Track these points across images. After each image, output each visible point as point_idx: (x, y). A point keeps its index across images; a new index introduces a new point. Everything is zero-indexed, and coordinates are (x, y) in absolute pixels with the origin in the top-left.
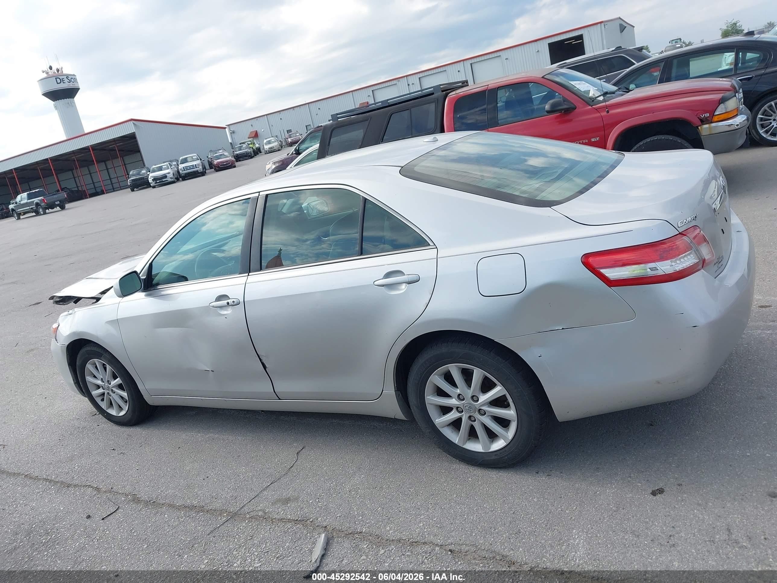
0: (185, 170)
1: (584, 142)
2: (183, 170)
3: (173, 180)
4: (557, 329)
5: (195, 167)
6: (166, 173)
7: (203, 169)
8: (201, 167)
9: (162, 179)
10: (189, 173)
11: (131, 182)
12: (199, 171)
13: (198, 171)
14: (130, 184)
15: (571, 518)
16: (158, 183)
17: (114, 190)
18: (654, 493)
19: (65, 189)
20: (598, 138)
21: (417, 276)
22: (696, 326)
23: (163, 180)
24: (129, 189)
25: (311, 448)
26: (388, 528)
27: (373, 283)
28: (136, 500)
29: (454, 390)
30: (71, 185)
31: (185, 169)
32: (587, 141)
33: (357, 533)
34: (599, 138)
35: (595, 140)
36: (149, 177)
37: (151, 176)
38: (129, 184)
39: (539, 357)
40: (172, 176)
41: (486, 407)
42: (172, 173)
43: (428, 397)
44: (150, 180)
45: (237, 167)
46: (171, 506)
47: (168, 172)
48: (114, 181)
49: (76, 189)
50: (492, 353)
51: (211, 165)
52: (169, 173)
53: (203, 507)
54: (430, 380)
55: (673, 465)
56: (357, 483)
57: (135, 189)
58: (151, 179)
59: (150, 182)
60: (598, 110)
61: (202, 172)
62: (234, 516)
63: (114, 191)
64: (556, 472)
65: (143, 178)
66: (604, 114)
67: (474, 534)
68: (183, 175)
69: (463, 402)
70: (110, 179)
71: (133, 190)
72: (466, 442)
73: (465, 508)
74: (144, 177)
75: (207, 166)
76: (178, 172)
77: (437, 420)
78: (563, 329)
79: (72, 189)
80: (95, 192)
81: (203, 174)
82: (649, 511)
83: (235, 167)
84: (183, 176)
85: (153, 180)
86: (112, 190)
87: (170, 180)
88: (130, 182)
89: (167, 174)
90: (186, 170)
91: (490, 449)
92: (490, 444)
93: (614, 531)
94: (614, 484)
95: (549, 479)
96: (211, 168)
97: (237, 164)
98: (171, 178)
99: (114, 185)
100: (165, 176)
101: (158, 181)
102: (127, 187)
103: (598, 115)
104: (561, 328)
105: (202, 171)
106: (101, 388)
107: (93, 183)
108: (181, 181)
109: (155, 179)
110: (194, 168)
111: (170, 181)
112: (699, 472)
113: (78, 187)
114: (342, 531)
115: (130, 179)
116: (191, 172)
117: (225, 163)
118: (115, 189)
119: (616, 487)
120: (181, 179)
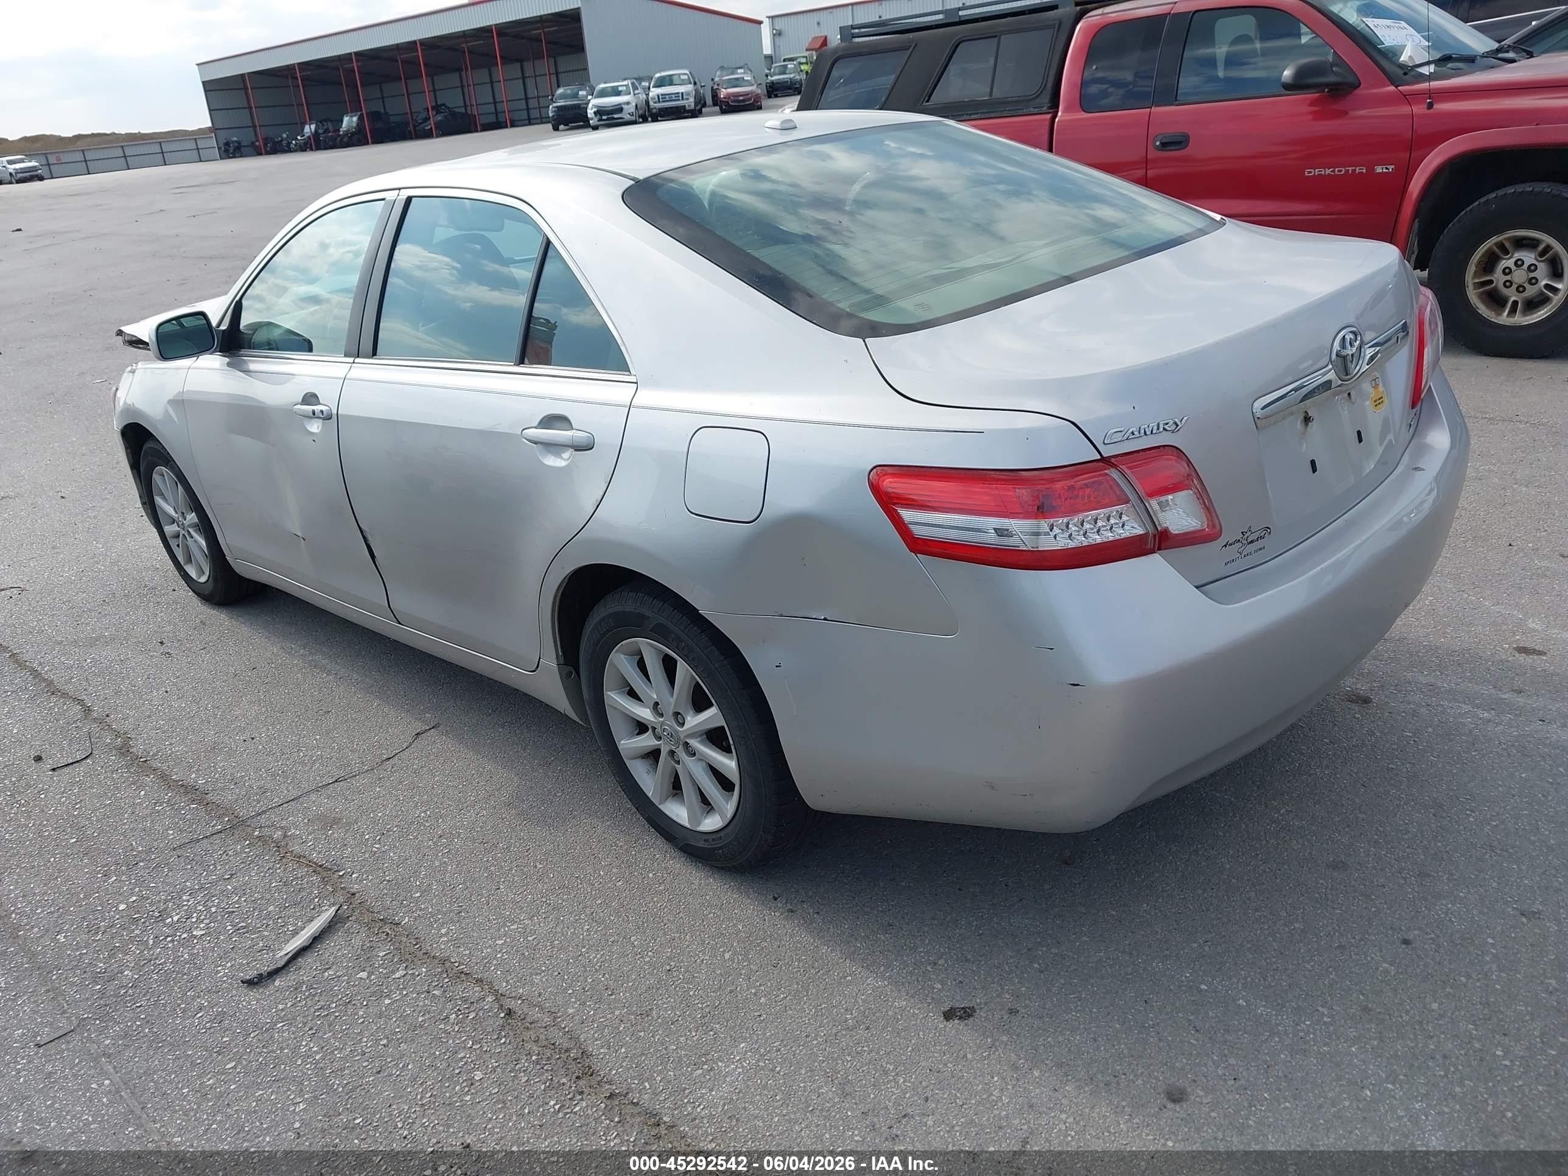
0: (659, 102)
1: (1357, 171)
2: (657, 100)
3: (633, 118)
4: (814, 617)
5: (681, 98)
6: (621, 102)
7: (696, 104)
8: (692, 100)
9: (612, 114)
10: (666, 108)
11: (555, 111)
12: (687, 108)
13: (685, 106)
14: (553, 116)
15: (760, 1016)
16: (605, 120)
17: (530, 122)
18: (949, 1015)
19: (443, 107)
20: (1391, 168)
21: (588, 437)
22: (1078, 685)
23: (616, 116)
24: (550, 126)
25: (447, 731)
26: (443, 931)
27: (520, 433)
28: (124, 750)
29: (648, 691)
30: (453, 100)
31: (660, 98)
32: (1364, 171)
33: (391, 923)
34: (1393, 167)
35: (1385, 170)
36: (590, 106)
37: (594, 103)
38: (551, 115)
39: (777, 666)
40: (633, 110)
41: (698, 742)
42: (634, 104)
43: (609, 693)
44: (590, 113)
45: (765, 109)
46: (164, 777)
47: (628, 100)
48: (533, 103)
49: (463, 110)
50: (704, 636)
51: (716, 100)
52: (628, 103)
53: (207, 794)
54: (611, 659)
55: (1036, 965)
56: (465, 823)
57: (562, 127)
58: (592, 111)
59: (589, 116)
60: (1407, 98)
61: (692, 110)
62: (237, 825)
63: (530, 124)
64: (809, 908)
65: (577, 107)
66: (1419, 109)
67: (570, 991)
68: (654, 111)
69: (660, 719)
70: (527, 99)
71: (556, 128)
72: (667, 799)
73: (596, 932)
74: (580, 105)
75: (709, 101)
76: (647, 102)
77: (622, 742)
78: (825, 619)
79: (456, 110)
80: (495, 120)
81: (695, 113)
82: (910, 1049)
83: (760, 108)
84: (655, 114)
85: (595, 113)
86: (527, 122)
87: (627, 117)
88: (552, 112)
89: (624, 104)
90: (663, 101)
91: (699, 825)
92: (702, 815)
93: (811, 1071)
94: (892, 970)
95: (786, 918)
96: (715, 104)
97: (765, 102)
98: (631, 114)
99: (531, 111)
100: (619, 109)
101: (604, 117)
102: (547, 120)
103: (1405, 110)
104: (823, 617)
105: (693, 106)
106: (175, 524)
107: (495, 103)
108: (649, 122)
109: (600, 112)
110: (679, 100)
111: (628, 120)
112: (1072, 996)
113: (466, 106)
114: (371, 912)
115: (555, 105)
116: (671, 108)
117: (741, 98)
118: (532, 121)
119: (890, 977)
120: (650, 119)
